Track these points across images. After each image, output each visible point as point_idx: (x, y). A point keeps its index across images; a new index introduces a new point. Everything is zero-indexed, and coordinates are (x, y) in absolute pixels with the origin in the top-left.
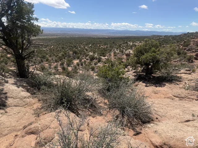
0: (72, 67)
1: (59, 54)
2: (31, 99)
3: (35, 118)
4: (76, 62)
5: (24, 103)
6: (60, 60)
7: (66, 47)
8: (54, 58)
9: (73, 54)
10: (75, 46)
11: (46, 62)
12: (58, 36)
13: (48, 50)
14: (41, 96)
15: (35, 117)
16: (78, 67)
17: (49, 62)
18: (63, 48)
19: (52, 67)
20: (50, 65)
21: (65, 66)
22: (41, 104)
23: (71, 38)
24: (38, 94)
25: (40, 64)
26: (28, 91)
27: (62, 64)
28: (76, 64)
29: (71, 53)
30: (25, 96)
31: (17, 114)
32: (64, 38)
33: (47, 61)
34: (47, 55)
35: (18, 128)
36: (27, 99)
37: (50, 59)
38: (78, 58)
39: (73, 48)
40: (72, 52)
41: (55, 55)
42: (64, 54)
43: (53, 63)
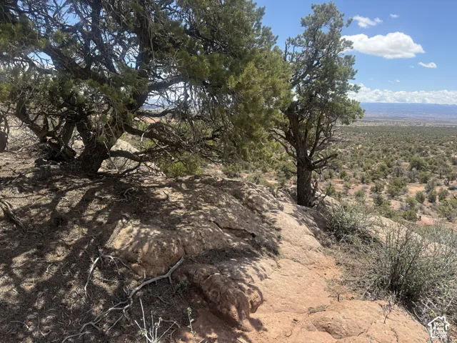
0: (401, 200)
1: (372, 164)
2: (322, 256)
3: (329, 298)
4: (415, 189)
5: (307, 259)
6: (373, 180)
7: (395, 149)
8: (360, 173)
9: (411, 170)
10: (420, 150)
11: (340, 180)
12: (378, 121)
13: (348, 154)
14: (341, 256)
15: (330, 296)
16: (419, 204)
17: (346, 180)
18: (385, 151)
19: (352, 192)
20: (347, 188)
21: (384, 195)
22: (341, 274)
23: (413, 128)
24: (336, 249)
25: (325, 182)
26: (316, 235)
27: (377, 190)
28: (415, 194)
29: (405, 165)
30: (312, 244)
31: (296, 276)
32: (392, 128)
33: (341, 178)
34: (344, 163)
35: (299, 306)
36: (315, 253)
37: (349, 173)
38: (425, 181)
39: (412, 153)
40: (408, 164)
41: (362, 166)
42: (386, 165)
43: (356, 183)
